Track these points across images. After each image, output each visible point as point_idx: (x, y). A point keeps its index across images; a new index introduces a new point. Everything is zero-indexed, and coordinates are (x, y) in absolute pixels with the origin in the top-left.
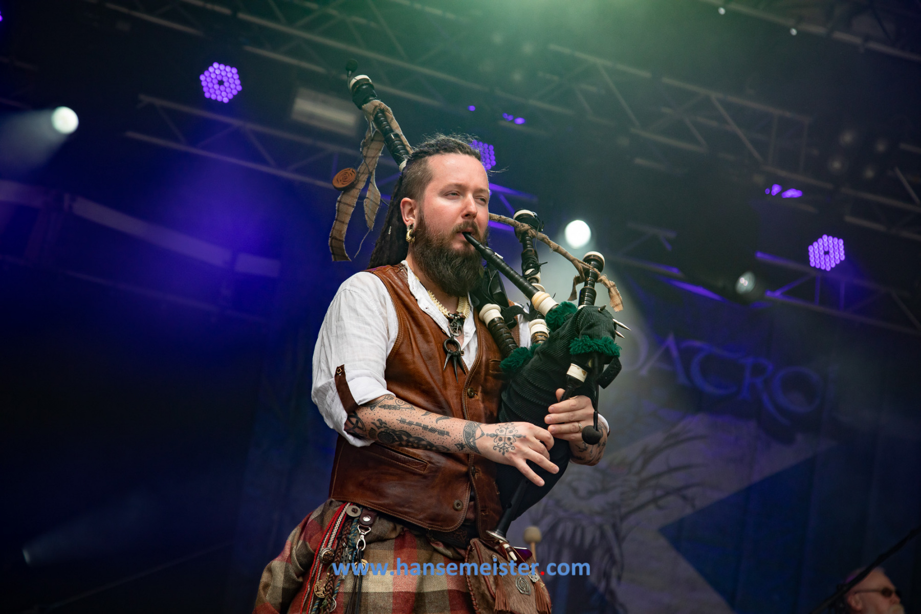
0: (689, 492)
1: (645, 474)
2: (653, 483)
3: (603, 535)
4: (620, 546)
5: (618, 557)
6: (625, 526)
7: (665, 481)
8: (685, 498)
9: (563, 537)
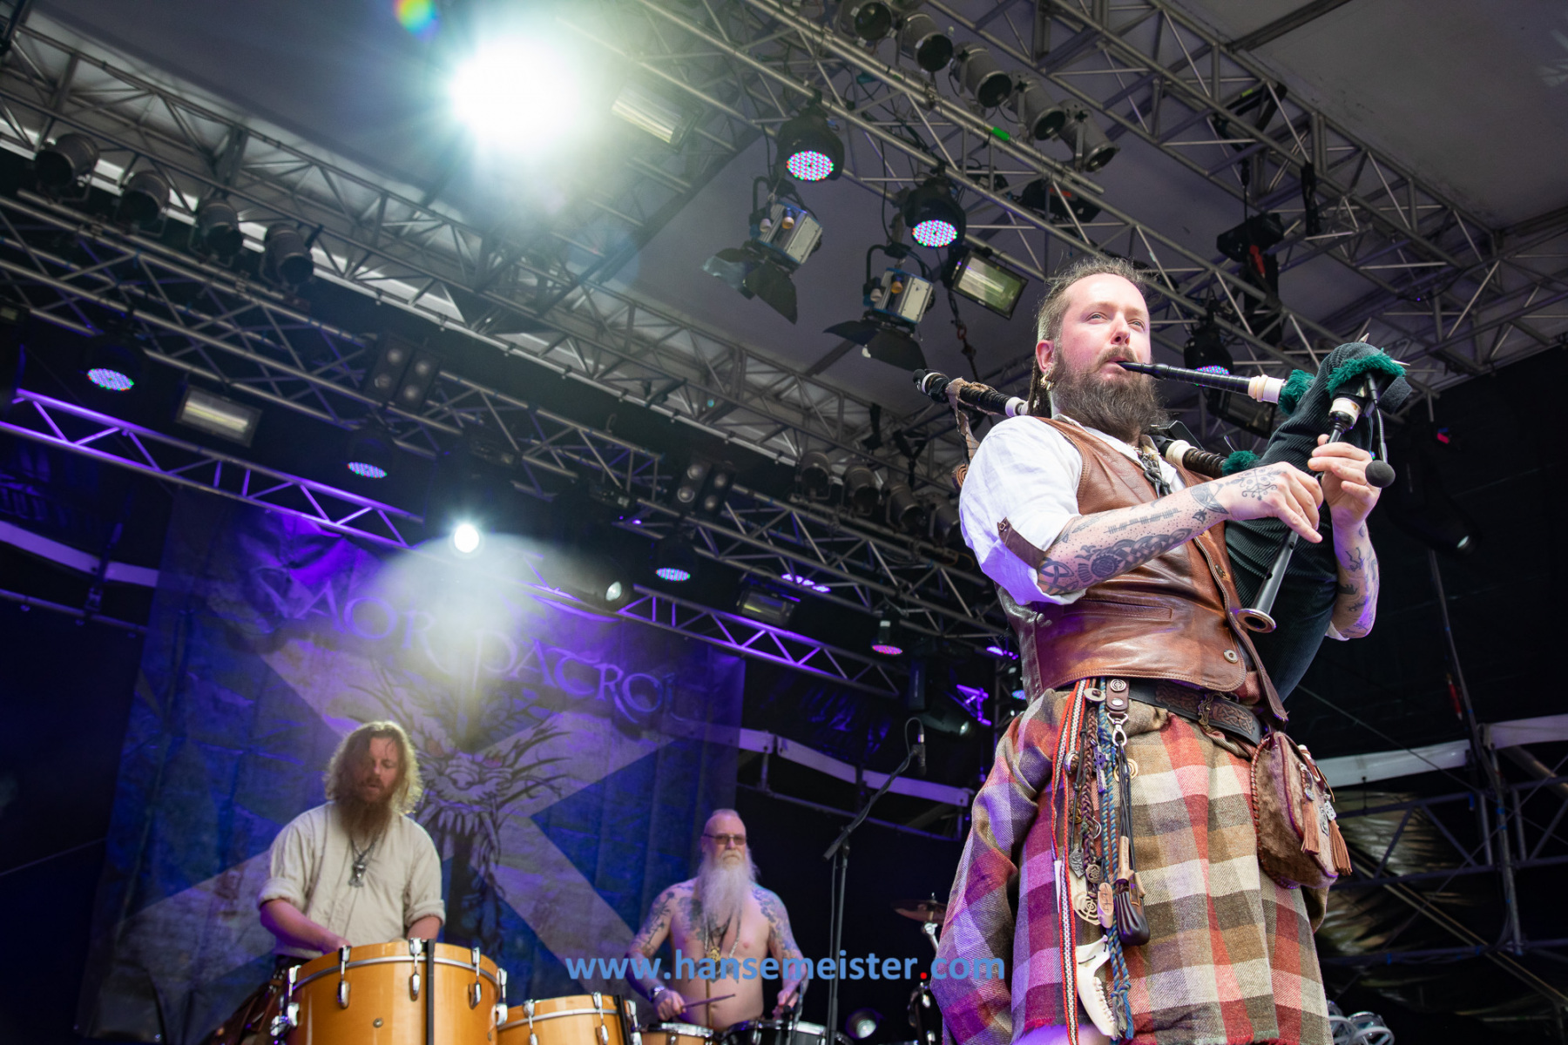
0: (556, 783)
1: (517, 766)
2: (525, 774)
3: (482, 823)
4: (497, 833)
5: (495, 843)
6: (501, 814)
7: (535, 772)
8: (552, 788)
9: (445, 825)
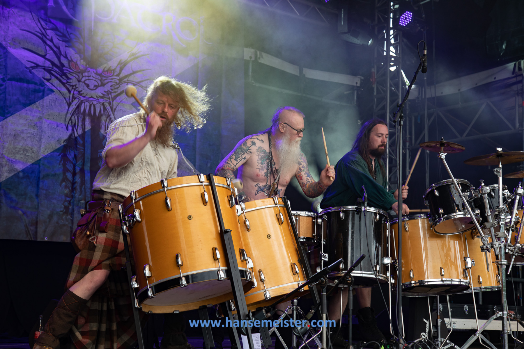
0: (144, 84)
3: (105, 109)
4: (114, 114)
6: (115, 103)
8: (142, 86)
